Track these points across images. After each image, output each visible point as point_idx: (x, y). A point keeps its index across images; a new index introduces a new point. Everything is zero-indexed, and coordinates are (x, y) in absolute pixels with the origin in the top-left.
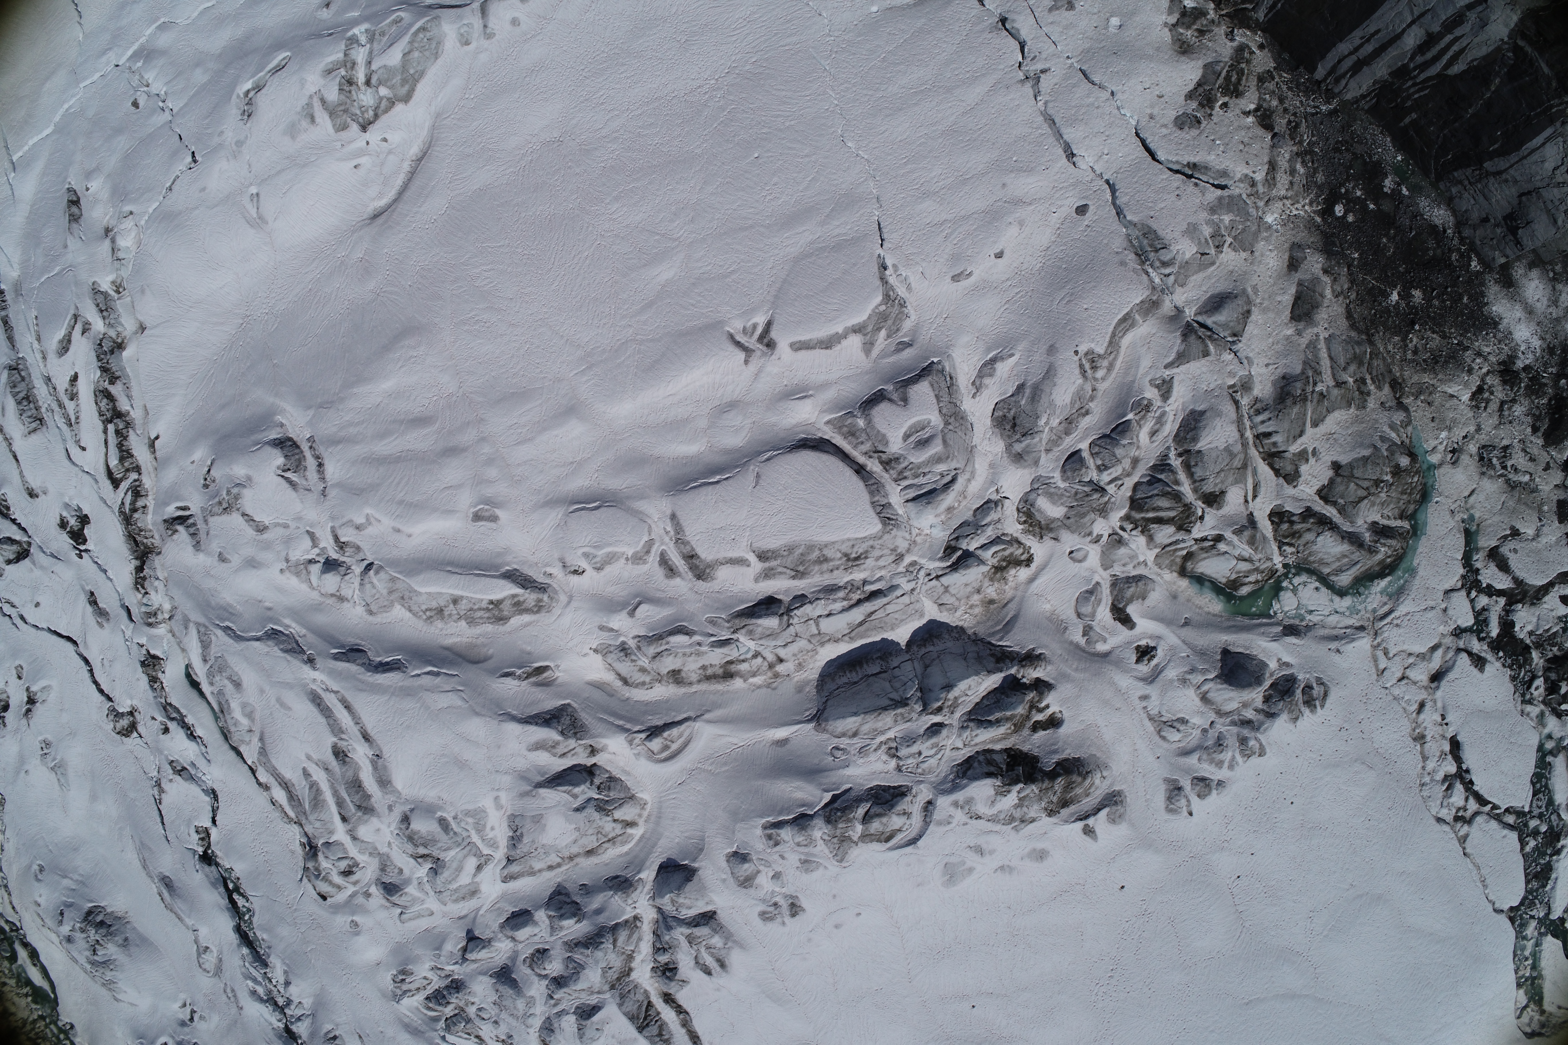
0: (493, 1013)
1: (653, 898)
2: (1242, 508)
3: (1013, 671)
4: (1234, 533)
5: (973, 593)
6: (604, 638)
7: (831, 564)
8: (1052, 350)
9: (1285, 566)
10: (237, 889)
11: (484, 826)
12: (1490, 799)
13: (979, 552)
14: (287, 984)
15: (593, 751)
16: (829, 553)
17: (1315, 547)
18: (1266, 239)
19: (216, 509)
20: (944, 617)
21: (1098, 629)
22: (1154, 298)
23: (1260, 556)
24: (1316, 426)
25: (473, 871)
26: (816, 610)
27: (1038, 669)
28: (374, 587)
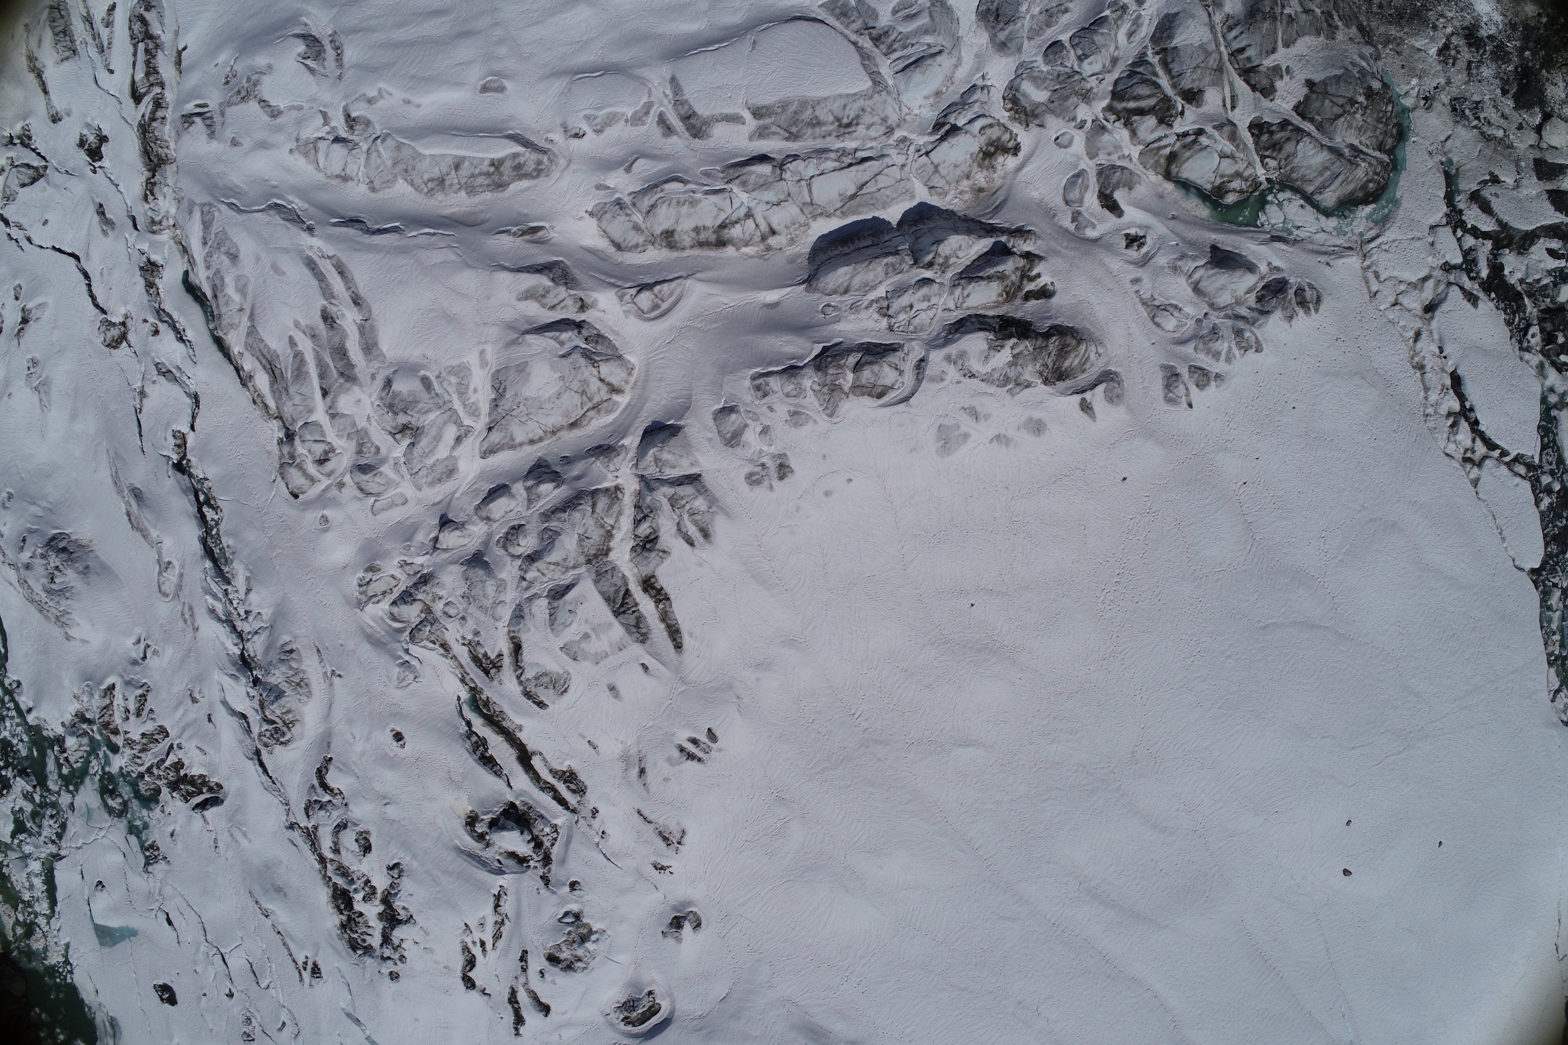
0: (461, 608)
1: (636, 465)
2: (1221, 110)
3: (1003, 239)
4: (1214, 127)
5: (963, 178)
6: (601, 197)
7: (824, 128)
9: (1269, 180)
10: (207, 502)
11: (467, 386)
12: (1498, 442)
13: (967, 128)
14: (248, 591)
15: (583, 307)
16: (823, 114)
17: (1296, 160)
19: (235, 99)
20: (934, 201)
21: (1086, 214)
24: (1288, 47)
25: (452, 443)
26: (808, 169)
27: (1028, 241)
28: (380, 156)
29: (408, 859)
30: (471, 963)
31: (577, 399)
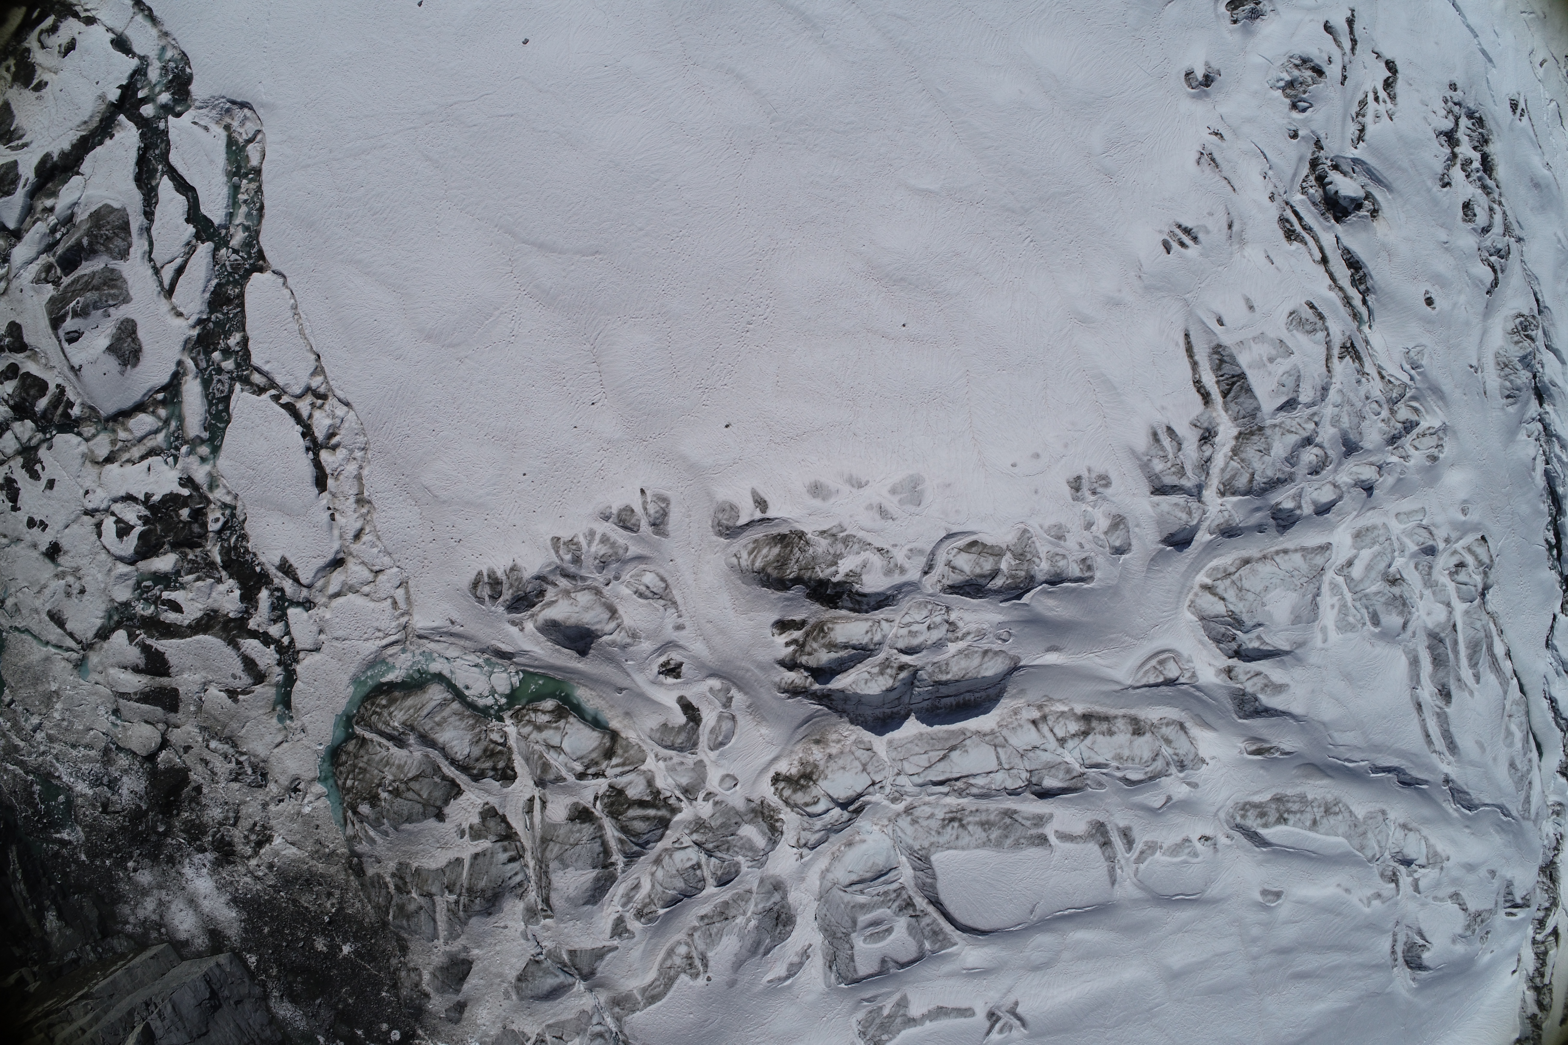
0: (1367, 408)
1: (1204, 513)
2: (549, 798)
3: (817, 686)
4: (565, 779)
5: (836, 756)
6: (1195, 776)
7: (977, 819)
8: (732, 984)
9: (502, 720)
10: (1551, 549)
11: (1340, 611)
12: (283, 411)
13: (832, 805)
14: (1535, 459)
15: (1229, 671)
16: (979, 833)
17: (470, 738)
18: (487, 1035)
19: (1486, 915)
20: (868, 736)
21: (717, 704)
22: (617, 1009)
23: (536, 747)
24: (457, 859)
25: (1356, 562)
26: (1001, 779)
27: (790, 681)
28: (1379, 842)
29: (1435, 189)
30: (1388, 84)
31: (1246, 584)
